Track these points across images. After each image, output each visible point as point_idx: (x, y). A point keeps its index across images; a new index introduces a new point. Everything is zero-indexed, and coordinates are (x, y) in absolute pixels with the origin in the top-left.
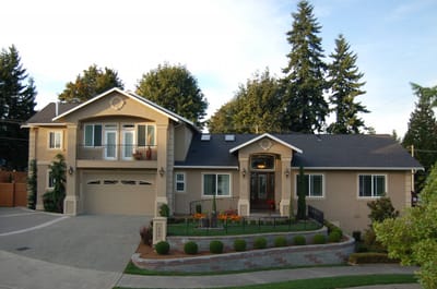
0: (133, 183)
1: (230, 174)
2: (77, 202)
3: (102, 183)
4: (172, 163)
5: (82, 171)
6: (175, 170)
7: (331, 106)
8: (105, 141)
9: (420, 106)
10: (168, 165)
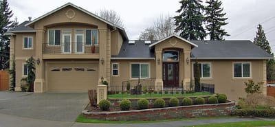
0: (83, 70)
1: (149, 64)
2: (44, 83)
3: (61, 70)
4: (110, 56)
5: (46, 62)
6: (112, 60)
7: (207, 32)
8: (63, 40)
9: (258, 34)
10: (107, 57)
